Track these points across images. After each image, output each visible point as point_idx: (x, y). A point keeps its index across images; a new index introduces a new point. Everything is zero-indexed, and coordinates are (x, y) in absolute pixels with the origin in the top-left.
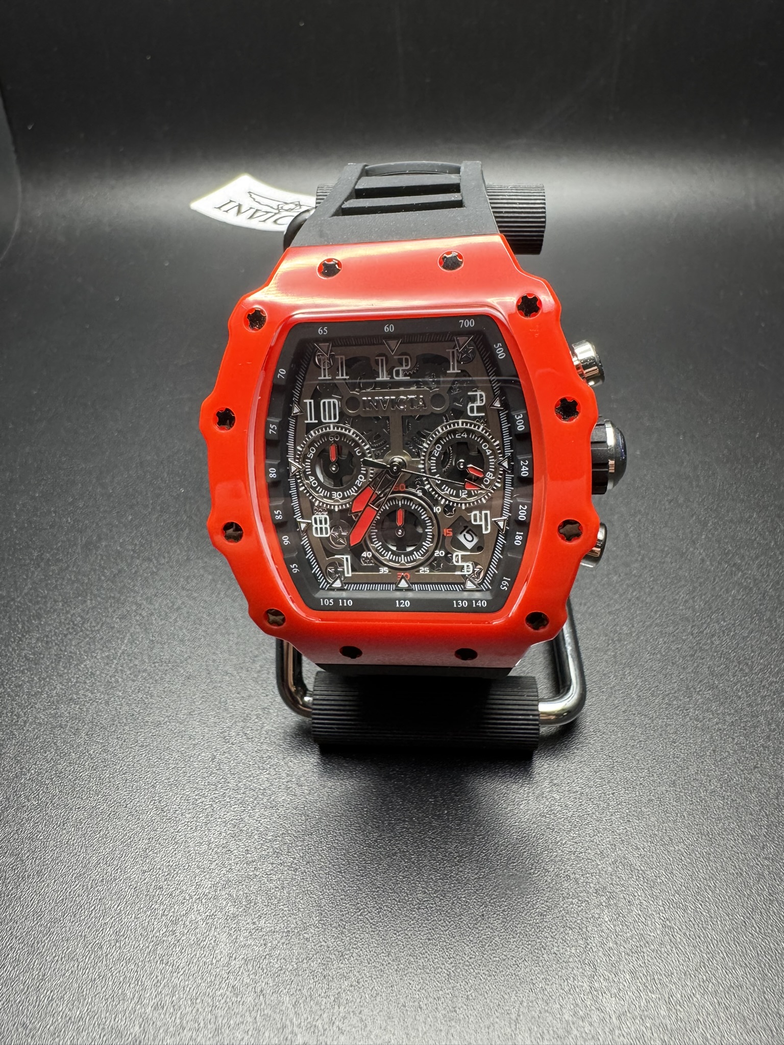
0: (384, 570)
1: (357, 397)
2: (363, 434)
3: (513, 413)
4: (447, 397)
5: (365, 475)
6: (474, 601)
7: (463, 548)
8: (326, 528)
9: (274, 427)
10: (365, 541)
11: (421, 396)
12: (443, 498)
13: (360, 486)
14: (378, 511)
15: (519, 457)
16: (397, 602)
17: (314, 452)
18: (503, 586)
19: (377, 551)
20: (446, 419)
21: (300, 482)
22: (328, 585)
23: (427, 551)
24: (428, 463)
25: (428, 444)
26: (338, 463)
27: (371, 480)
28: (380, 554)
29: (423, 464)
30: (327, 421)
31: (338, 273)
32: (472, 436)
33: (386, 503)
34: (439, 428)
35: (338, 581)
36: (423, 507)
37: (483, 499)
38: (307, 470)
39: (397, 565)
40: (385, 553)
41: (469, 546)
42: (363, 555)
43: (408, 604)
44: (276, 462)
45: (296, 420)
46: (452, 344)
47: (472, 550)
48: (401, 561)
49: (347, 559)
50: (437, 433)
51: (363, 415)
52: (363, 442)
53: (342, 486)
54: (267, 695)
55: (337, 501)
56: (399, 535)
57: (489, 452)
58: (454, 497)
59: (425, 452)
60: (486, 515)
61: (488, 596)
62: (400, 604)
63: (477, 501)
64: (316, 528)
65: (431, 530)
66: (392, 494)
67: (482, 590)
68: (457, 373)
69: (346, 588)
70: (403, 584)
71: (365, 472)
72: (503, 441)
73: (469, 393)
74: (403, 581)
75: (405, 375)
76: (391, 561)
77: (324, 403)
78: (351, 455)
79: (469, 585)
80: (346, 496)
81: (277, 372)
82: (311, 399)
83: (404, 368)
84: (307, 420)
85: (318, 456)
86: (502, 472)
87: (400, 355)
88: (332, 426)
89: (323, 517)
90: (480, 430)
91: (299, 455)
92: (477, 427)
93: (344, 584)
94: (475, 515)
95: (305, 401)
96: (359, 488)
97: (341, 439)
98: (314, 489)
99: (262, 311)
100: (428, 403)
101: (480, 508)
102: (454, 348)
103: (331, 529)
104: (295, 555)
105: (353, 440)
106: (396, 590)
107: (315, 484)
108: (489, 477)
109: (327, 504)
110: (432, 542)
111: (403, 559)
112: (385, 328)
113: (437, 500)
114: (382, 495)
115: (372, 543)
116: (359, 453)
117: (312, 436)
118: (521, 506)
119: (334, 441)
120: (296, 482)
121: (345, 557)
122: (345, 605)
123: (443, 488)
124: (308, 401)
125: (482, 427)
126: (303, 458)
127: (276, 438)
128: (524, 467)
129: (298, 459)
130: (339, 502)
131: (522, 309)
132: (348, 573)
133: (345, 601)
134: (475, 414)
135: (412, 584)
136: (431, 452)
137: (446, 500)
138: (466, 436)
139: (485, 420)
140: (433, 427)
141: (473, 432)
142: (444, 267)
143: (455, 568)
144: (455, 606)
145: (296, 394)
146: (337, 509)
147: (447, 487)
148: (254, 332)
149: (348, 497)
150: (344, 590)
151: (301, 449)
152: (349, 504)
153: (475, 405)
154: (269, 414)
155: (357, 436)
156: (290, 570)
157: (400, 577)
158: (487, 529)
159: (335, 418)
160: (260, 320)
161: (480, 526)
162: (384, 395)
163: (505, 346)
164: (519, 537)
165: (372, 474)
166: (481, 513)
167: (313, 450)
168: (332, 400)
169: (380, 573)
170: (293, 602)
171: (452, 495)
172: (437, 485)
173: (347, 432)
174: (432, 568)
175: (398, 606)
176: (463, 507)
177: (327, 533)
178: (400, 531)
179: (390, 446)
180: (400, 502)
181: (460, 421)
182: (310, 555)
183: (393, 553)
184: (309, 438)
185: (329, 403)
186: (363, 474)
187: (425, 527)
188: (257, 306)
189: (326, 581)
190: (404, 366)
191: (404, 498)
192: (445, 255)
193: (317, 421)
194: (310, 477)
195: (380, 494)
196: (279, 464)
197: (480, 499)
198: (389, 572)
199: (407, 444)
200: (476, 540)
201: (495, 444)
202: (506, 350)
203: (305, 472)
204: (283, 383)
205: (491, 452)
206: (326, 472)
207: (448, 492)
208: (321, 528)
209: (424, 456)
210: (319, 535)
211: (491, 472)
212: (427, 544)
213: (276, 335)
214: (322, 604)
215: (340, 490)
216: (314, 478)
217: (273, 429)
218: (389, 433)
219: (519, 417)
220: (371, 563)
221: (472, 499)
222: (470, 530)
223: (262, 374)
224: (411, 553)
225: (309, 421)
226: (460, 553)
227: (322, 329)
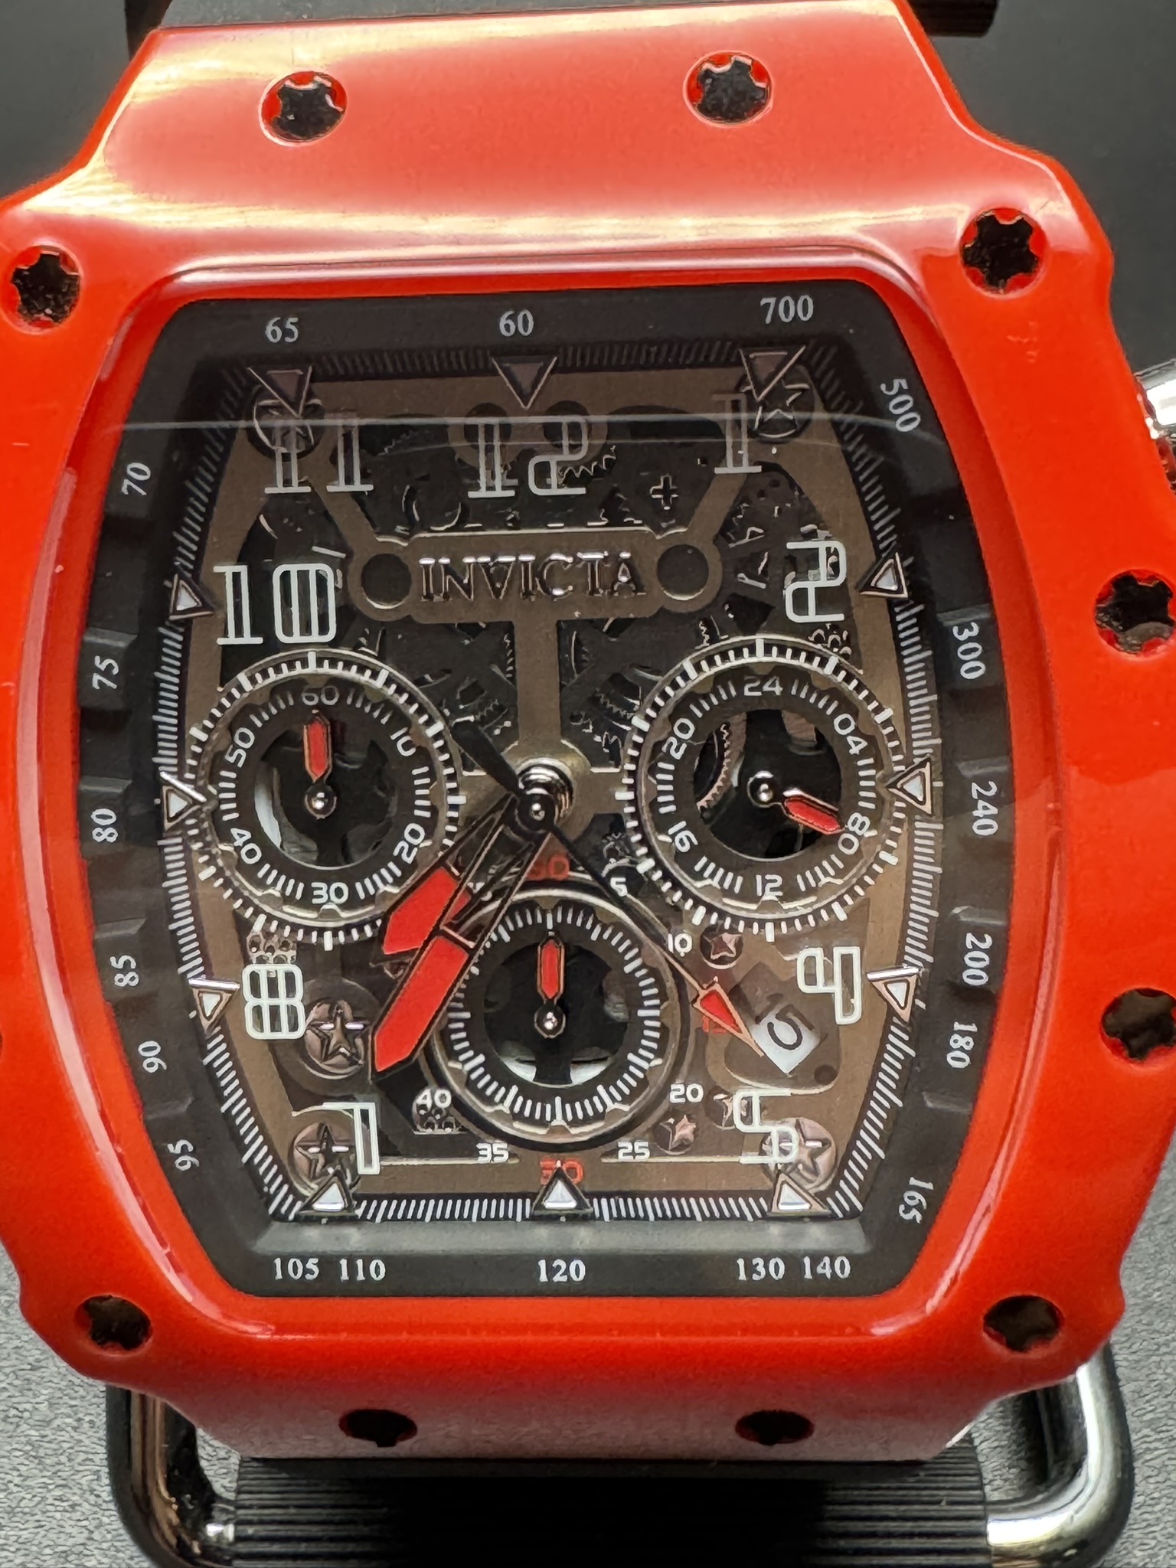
0: (493, 1152)
1: (401, 556)
2: (419, 682)
3: (948, 619)
4: (713, 557)
5: (430, 826)
6: (807, 1261)
7: (766, 1071)
8: (292, 1010)
9: (110, 667)
10: (428, 1052)
11: (625, 555)
12: (698, 902)
13: (409, 860)
14: (472, 952)
15: (967, 770)
16: (542, 1264)
17: (248, 745)
18: (908, 1209)
19: (470, 1084)
20: (711, 631)
21: (202, 852)
22: (299, 1205)
23: (643, 1083)
24: (648, 782)
25: (648, 718)
26: (333, 783)
27: (449, 843)
28: (480, 1094)
29: (631, 787)
30: (297, 638)
31: (332, 123)
32: (799, 690)
33: (503, 922)
34: (687, 665)
35: (334, 1191)
36: (629, 934)
37: (836, 906)
38: (224, 807)
39: (538, 1133)
40: (496, 1092)
41: (786, 1061)
42: (419, 1100)
43: (578, 1271)
44: (116, 788)
45: (187, 636)
46: (731, 375)
47: (797, 1077)
48: (553, 1116)
49: (365, 1115)
50: (679, 680)
51: (423, 618)
52: (421, 711)
53: (347, 859)
54: (73, 1506)
55: (332, 915)
56: (548, 1032)
57: (856, 745)
58: (740, 897)
59: (637, 746)
60: (847, 960)
61: (855, 1239)
62: (551, 1271)
63: (816, 914)
64: (257, 1010)
65: (656, 1013)
66: (524, 888)
67: (831, 1217)
68: (750, 475)
69: (359, 1212)
70: (560, 1199)
71: (427, 814)
72: (906, 708)
73: (791, 546)
74: (560, 1187)
75: (570, 481)
76: (518, 1117)
77: (286, 576)
78: (379, 752)
79: (790, 1201)
80: (362, 895)
81: (117, 473)
82: (240, 561)
83: (566, 456)
84: (225, 635)
85: (264, 758)
86: (901, 816)
87: (553, 411)
88: (312, 657)
89: (281, 970)
90: (829, 669)
91: (195, 756)
92: (817, 660)
93: (352, 1198)
94: (810, 961)
95: (217, 569)
96: (407, 869)
97: (342, 699)
98: (250, 872)
99: (65, 257)
100: (649, 575)
101: (826, 934)
102: (737, 390)
103: (308, 1010)
104: (183, 1109)
105: (388, 705)
106: (533, 1218)
107: (251, 853)
108: (856, 829)
109: (295, 928)
110: (659, 1053)
111: (558, 1112)
112: (503, 322)
113: (677, 909)
114: (489, 896)
115: (453, 1055)
116: (406, 746)
117: (240, 689)
118: (970, 938)
119: (320, 706)
120: (187, 850)
121: (357, 1107)
122: (361, 1277)
123: (698, 868)
124: (228, 570)
125: (833, 661)
126: (213, 767)
127: (119, 705)
128: (981, 803)
129: (193, 769)
130: (340, 918)
131: (981, 264)
132: (368, 1161)
133: (360, 1263)
134: (812, 617)
135: (590, 1195)
136: (658, 745)
137: (710, 909)
138: (778, 690)
139: (847, 635)
140: (665, 660)
141: (804, 676)
142: (705, 110)
143: (739, 1142)
144: (742, 1276)
145: (187, 541)
146: (328, 944)
147: (712, 866)
148: (35, 331)
149: (370, 899)
150: (353, 1220)
151: (203, 737)
152: (373, 926)
153: (811, 586)
154: (91, 618)
155: (400, 690)
156: (166, 1161)
157: (550, 1173)
158: (848, 1008)
159: (323, 629)
160: (55, 290)
161: (828, 997)
162: (493, 547)
163: (918, 389)
164: (962, 1041)
165: (452, 821)
166: (829, 954)
167: (244, 738)
168: (312, 568)
169: (481, 1160)
170: (178, 1270)
171: (729, 893)
172: (679, 857)
173: (366, 678)
174: (660, 1140)
175: (543, 1278)
176: (770, 934)
177: (294, 1027)
178: (550, 1015)
179: (515, 725)
180: (549, 917)
181: (759, 640)
182: (234, 1101)
183: (525, 1089)
184: (231, 698)
185: (303, 576)
186: (420, 820)
187: (635, 1001)
188: (47, 242)
189: (292, 1190)
190: (566, 449)
191: (565, 903)
192: (707, 66)
193: (259, 640)
194: (235, 831)
195: (483, 891)
196: (127, 791)
197: (828, 908)
198: (512, 1155)
199: (574, 718)
200: (809, 1044)
201: (880, 718)
202: (923, 404)
203: (215, 814)
204: (141, 512)
205: (864, 744)
206: (292, 813)
207: (715, 882)
208: (274, 1011)
209: (634, 760)
210: (268, 1034)
211: (864, 812)
212: (641, 1061)
213: (113, 344)
214: (279, 1276)
215: (340, 876)
216: (248, 835)
217: (107, 673)
218: (512, 679)
219: (967, 634)
220: (449, 1125)
221: (797, 907)
222: (789, 1008)
223: (68, 481)
224: (588, 1090)
225: (232, 640)
226: (759, 1092)
227: (280, 324)
